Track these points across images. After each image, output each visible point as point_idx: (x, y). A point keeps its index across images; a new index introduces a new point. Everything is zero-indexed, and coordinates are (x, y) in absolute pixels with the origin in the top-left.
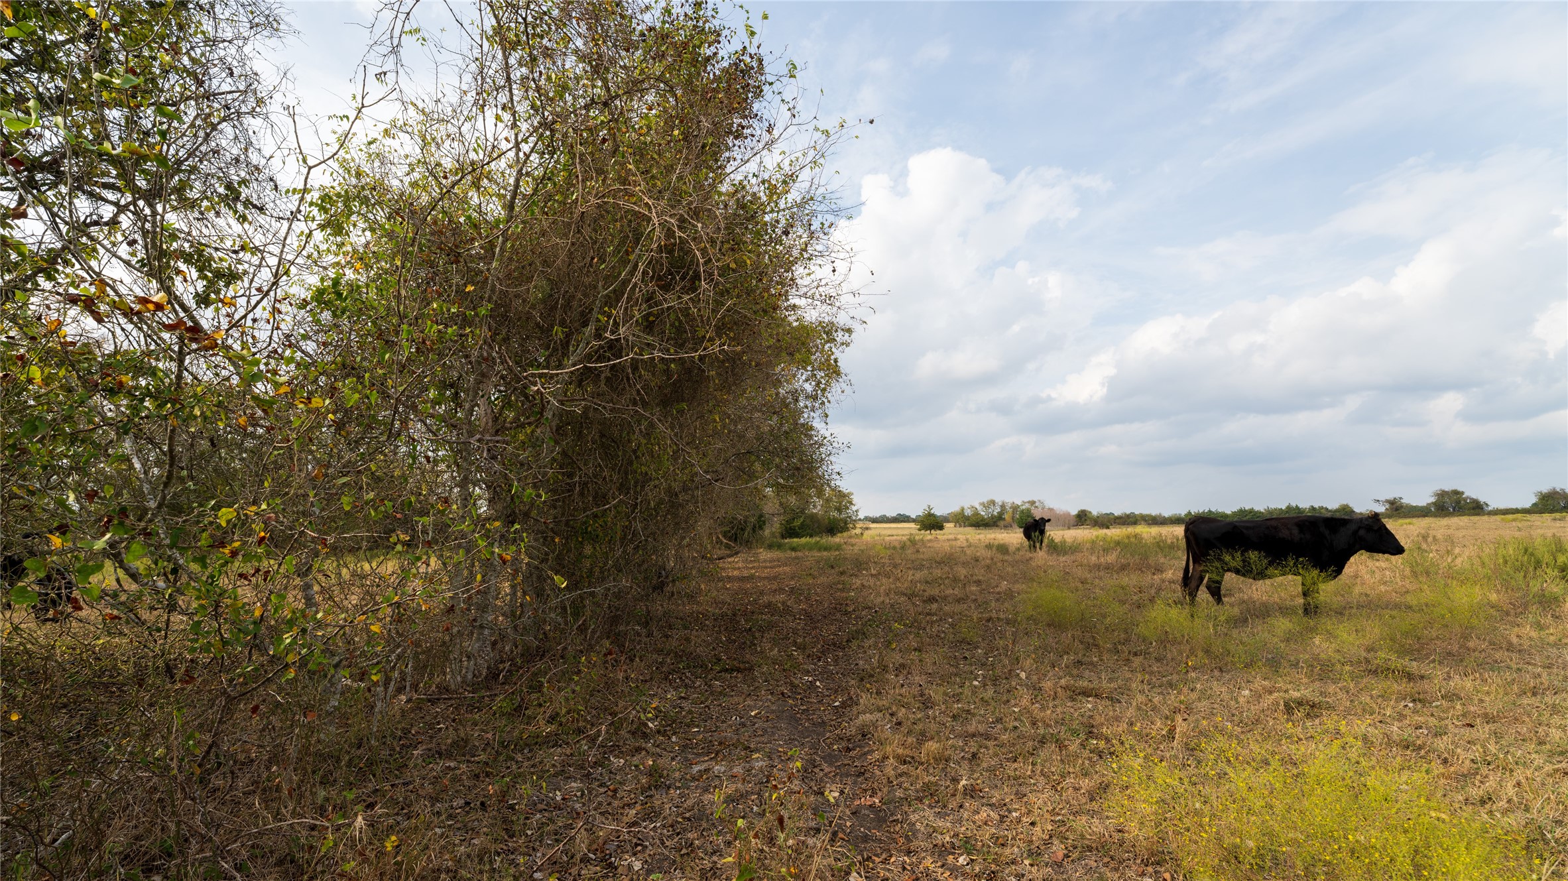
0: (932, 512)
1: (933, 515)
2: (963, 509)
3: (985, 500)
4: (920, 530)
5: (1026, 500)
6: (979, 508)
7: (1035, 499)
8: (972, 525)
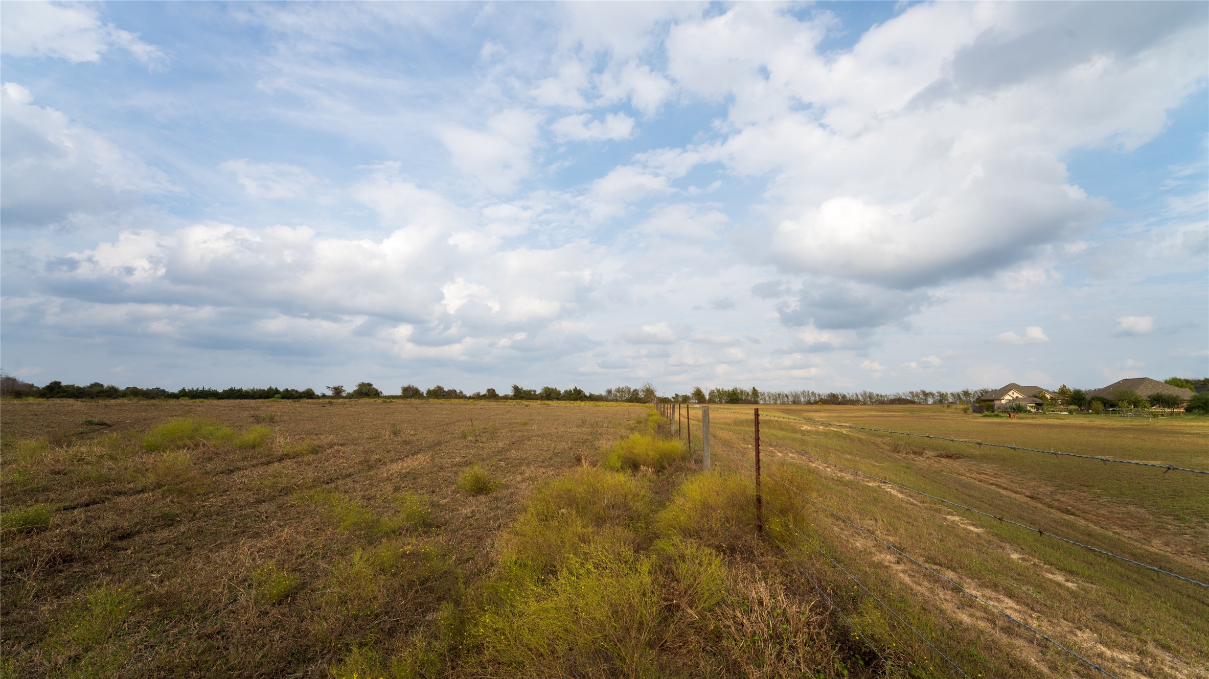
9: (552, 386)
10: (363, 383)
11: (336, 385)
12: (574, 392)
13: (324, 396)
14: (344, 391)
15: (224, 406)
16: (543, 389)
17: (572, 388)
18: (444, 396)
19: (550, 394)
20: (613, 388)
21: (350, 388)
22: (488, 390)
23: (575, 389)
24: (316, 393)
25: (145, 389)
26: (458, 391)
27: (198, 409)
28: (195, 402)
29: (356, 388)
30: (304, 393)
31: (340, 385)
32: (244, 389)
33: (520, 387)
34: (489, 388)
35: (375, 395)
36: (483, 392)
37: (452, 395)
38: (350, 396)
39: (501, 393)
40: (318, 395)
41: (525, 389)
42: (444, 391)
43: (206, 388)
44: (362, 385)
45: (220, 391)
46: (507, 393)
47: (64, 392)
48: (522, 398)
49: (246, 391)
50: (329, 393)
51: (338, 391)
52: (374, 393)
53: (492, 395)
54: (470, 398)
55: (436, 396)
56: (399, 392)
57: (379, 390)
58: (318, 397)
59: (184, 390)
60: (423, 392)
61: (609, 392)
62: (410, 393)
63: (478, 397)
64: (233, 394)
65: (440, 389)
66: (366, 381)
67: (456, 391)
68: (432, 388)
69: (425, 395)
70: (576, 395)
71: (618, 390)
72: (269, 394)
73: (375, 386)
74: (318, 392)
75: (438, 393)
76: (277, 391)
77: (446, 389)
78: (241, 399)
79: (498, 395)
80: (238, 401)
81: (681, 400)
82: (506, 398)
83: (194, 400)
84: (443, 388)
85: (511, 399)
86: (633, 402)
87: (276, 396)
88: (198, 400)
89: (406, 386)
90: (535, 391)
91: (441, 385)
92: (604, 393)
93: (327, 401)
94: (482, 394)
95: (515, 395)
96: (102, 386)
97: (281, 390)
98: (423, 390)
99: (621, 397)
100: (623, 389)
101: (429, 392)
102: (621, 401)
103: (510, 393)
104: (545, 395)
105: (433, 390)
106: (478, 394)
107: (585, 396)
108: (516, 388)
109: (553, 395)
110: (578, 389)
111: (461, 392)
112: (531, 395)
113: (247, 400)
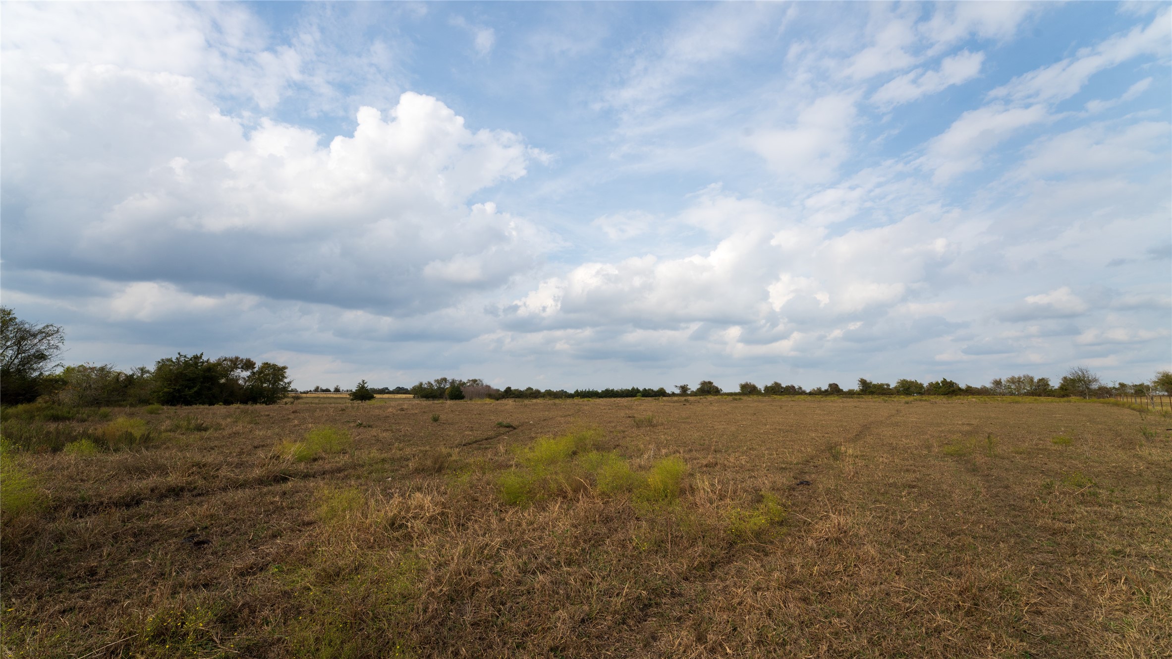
2: (421, 384)
3: (439, 378)
4: (352, 400)
6: (433, 383)
7: (477, 379)
8: (423, 396)
9: (910, 378)
10: (705, 382)
11: (682, 384)
12: (943, 385)
13: (674, 394)
14: (689, 389)
15: (604, 405)
16: (898, 383)
17: (940, 380)
18: (782, 392)
19: (909, 388)
20: (1004, 377)
21: (694, 387)
22: (830, 385)
23: (944, 381)
24: (667, 392)
25: (555, 391)
26: (797, 387)
27: (585, 408)
28: (584, 401)
29: (699, 387)
30: (658, 391)
31: (686, 384)
32: (615, 389)
33: (868, 381)
34: (831, 383)
35: (716, 392)
36: (825, 387)
37: (791, 391)
38: (694, 394)
39: (845, 387)
40: (668, 394)
41: (875, 382)
42: (782, 388)
43: (591, 390)
44: (704, 384)
45: (600, 391)
46: (851, 388)
47: (514, 394)
48: (872, 393)
49: (617, 391)
50: (677, 391)
51: (684, 389)
52: (715, 390)
53: (835, 390)
54: (810, 394)
55: (774, 392)
56: (738, 390)
57: (719, 387)
58: (669, 395)
59: (577, 391)
60: (760, 389)
61: (998, 383)
62: (748, 390)
63: (818, 393)
64: (609, 394)
65: (777, 385)
66: (707, 380)
67: (794, 387)
68: (769, 385)
69: (763, 392)
70: (948, 389)
71: (1013, 381)
72: (632, 393)
73: (715, 384)
74: (669, 391)
75: (775, 390)
76: (638, 391)
77: (784, 385)
78: (614, 397)
79: (842, 390)
80: (613, 399)
81: (1133, 391)
82: (851, 393)
83: (583, 399)
84: (780, 385)
85: (859, 394)
86: (1040, 395)
87: (638, 394)
88: (586, 399)
89: (743, 383)
90: (888, 385)
91: (779, 381)
92: (989, 385)
93: (676, 398)
94: (823, 389)
95: (862, 390)
96: (532, 389)
97: (641, 390)
98: (761, 386)
99: (1018, 389)
100: (1019, 378)
101: (767, 388)
102: (1018, 395)
103: (856, 387)
104: (901, 389)
105: (771, 387)
106: (819, 389)
107: (960, 389)
108: (863, 382)
109: (912, 389)
110: (948, 380)
111: (800, 388)
112: (884, 389)
113: (619, 399)
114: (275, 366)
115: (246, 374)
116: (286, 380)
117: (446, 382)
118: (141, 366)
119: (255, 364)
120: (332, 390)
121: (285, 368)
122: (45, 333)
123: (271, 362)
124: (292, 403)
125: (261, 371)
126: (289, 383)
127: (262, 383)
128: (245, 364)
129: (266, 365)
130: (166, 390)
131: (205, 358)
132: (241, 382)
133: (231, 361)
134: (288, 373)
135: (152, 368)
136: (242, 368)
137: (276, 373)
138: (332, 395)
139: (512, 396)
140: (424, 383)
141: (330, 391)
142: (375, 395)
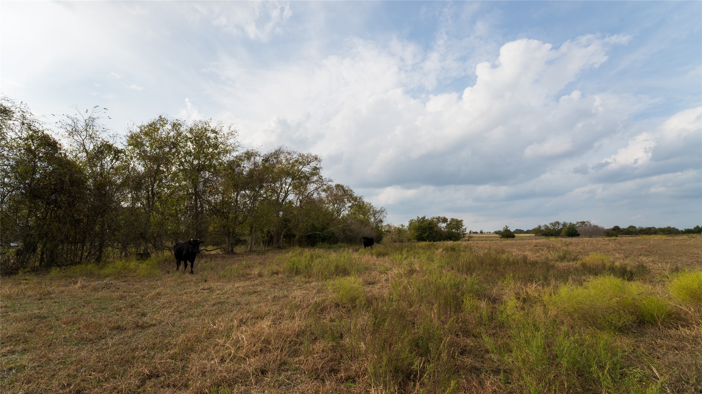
0: (508, 229)
1: (509, 231)
2: (540, 227)
3: (553, 222)
4: (501, 238)
5: (579, 221)
6: (549, 225)
7: (585, 221)
8: (543, 235)
114: (457, 220)
115: (444, 225)
116: (464, 228)
117: (559, 224)
118: (401, 224)
119: (447, 220)
120: (479, 232)
121: (462, 221)
122: (381, 211)
123: (455, 218)
124: (468, 240)
125: (451, 223)
126: (465, 229)
127: (452, 229)
128: (443, 220)
129: (453, 220)
130: (416, 234)
131: (426, 218)
132: (443, 229)
133: (437, 218)
134: (464, 223)
135: (406, 224)
136: (442, 222)
137: (457, 224)
138: (479, 236)
139: (620, 233)
140: (542, 226)
141: (477, 233)
142: (515, 235)
